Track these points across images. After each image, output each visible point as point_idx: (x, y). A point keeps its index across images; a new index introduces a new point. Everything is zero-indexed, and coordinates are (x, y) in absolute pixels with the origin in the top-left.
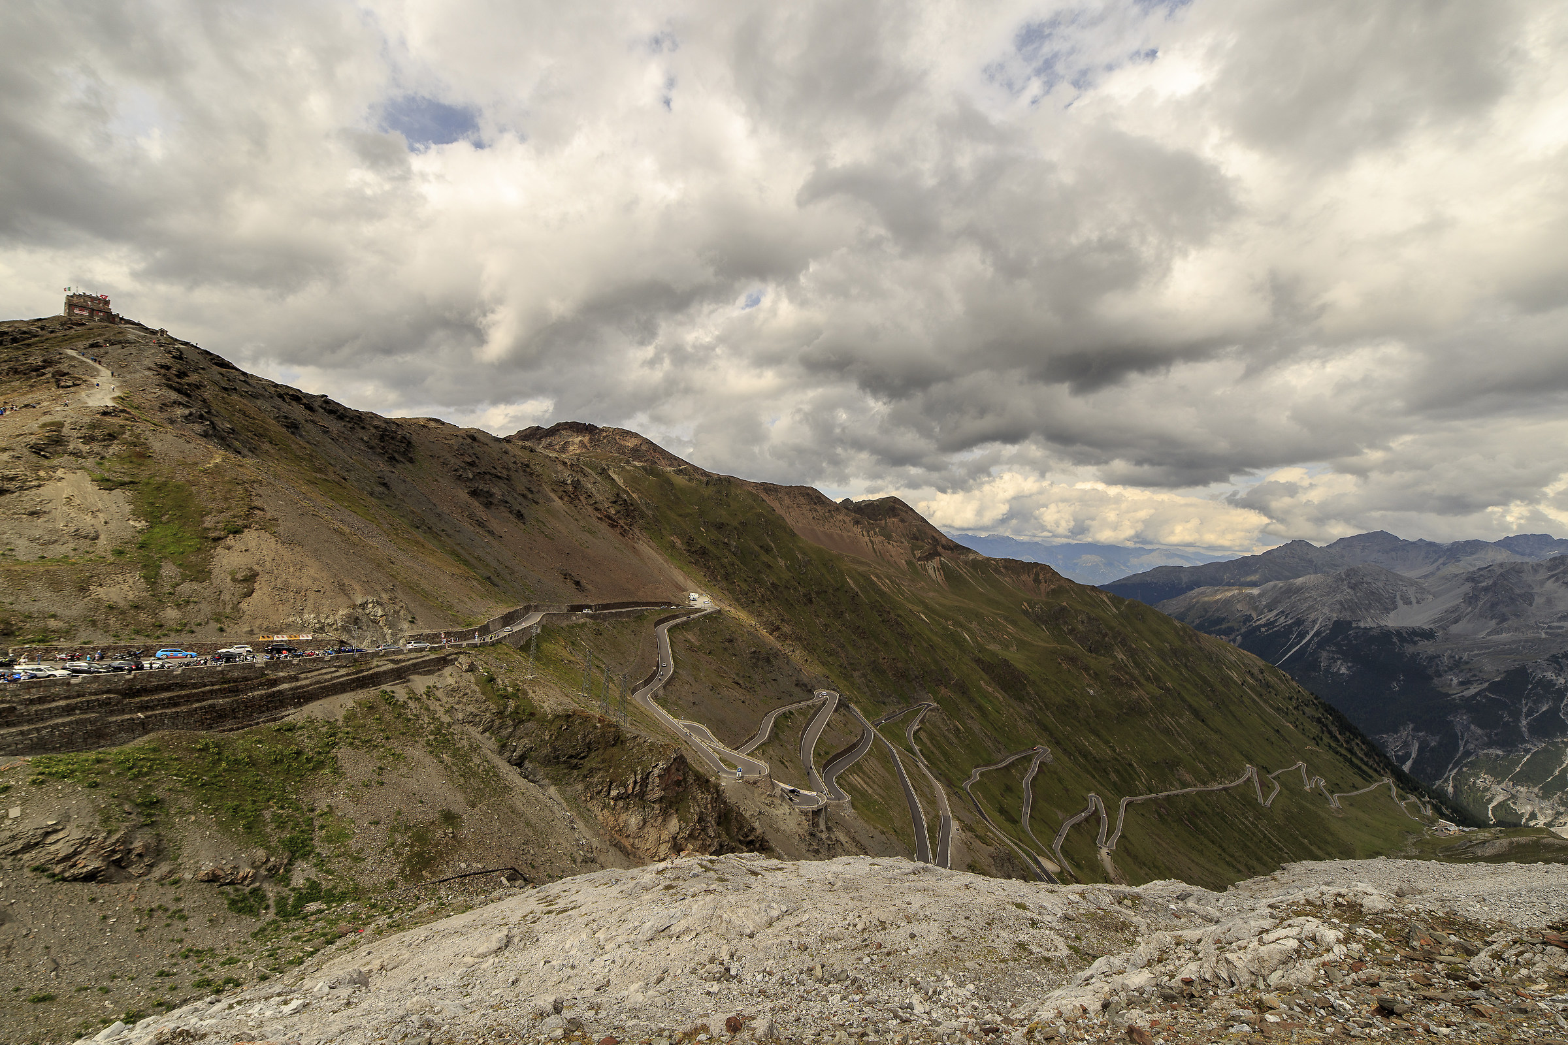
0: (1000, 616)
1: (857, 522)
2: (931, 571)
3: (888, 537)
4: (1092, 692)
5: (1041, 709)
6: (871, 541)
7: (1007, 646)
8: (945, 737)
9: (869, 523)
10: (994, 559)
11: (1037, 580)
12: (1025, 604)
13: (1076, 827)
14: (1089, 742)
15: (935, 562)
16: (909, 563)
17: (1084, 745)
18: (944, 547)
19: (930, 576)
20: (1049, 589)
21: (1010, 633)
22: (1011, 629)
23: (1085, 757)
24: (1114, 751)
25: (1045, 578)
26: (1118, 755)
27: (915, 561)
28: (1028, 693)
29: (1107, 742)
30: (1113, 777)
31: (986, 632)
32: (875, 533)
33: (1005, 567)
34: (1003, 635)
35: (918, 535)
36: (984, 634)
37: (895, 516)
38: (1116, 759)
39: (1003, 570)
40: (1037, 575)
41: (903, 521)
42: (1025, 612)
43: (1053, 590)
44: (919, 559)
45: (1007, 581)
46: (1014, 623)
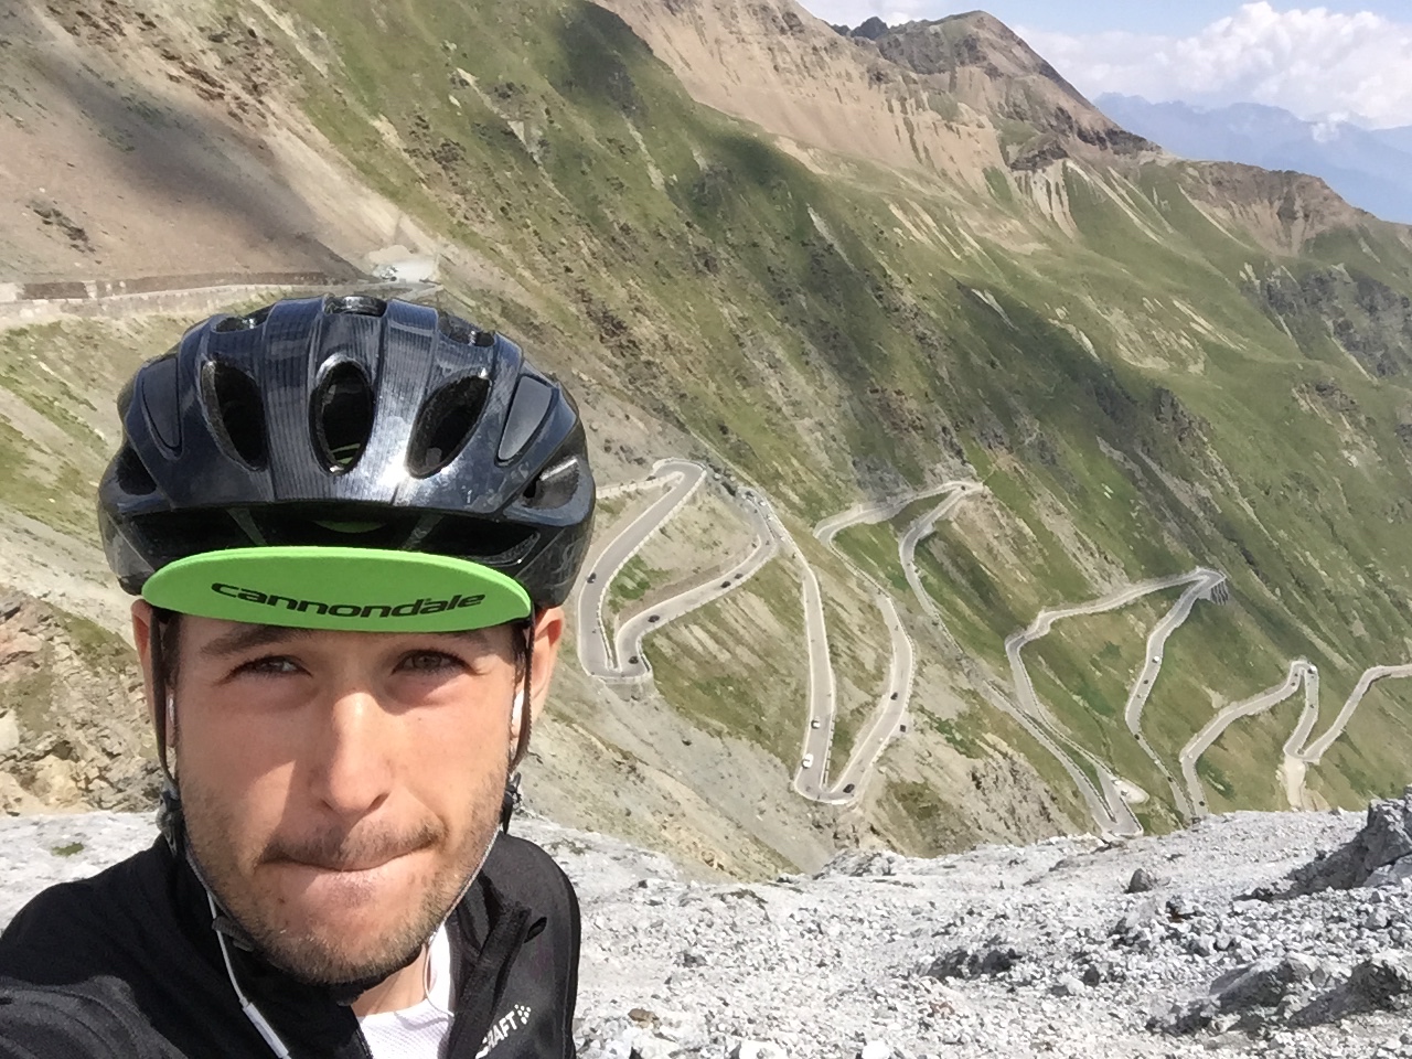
0: (1183, 295)
1: (879, 77)
2: (1040, 194)
3: (949, 115)
4: (1353, 459)
5: (1228, 493)
6: (908, 123)
7: (1183, 363)
8: (990, 550)
9: (906, 79)
10: (1194, 165)
11: (1287, 215)
12: (1248, 268)
13: (1242, 724)
14: (1322, 560)
15: (1053, 173)
16: (992, 176)
17: (1309, 565)
18: (1082, 136)
19: (1036, 206)
20: (1311, 234)
21: (1196, 334)
22: (1202, 324)
23: (1306, 591)
24: (1374, 578)
25: (1305, 208)
26: (1382, 585)
27: (1005, 170)
28: (1206, 464)
29: (1361, 561)
30: (1359, 628)
31: (1141, 333)
32: (919, 105)
33: (1218, 183)
34: (1179, 336)
35: (1025, 106)
36: (1135, 336)
37: (977, 58)
38: (1374, 595)
39: (1212, 190)
40: (1289, 199)
41: (993, 72)
42: (1246, 287)
43: (1321, 237)
44: (1014, 167)
45: (1217, 216)
46: (1212, 313)
